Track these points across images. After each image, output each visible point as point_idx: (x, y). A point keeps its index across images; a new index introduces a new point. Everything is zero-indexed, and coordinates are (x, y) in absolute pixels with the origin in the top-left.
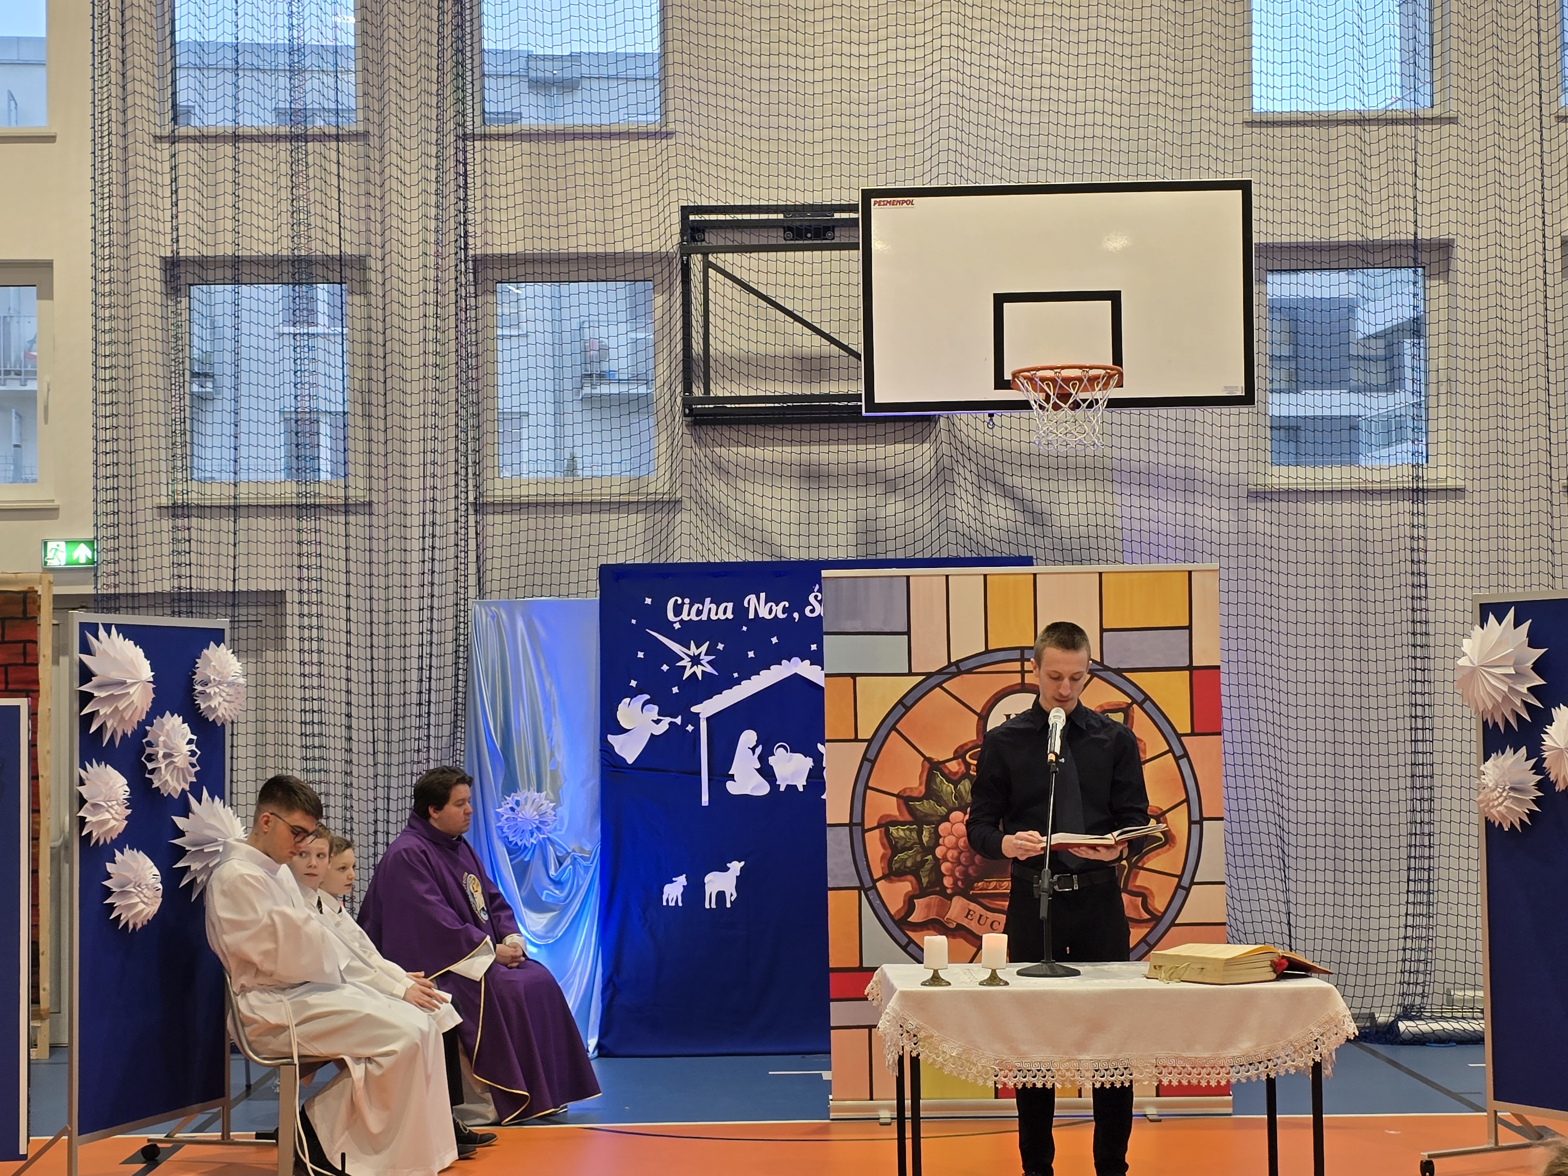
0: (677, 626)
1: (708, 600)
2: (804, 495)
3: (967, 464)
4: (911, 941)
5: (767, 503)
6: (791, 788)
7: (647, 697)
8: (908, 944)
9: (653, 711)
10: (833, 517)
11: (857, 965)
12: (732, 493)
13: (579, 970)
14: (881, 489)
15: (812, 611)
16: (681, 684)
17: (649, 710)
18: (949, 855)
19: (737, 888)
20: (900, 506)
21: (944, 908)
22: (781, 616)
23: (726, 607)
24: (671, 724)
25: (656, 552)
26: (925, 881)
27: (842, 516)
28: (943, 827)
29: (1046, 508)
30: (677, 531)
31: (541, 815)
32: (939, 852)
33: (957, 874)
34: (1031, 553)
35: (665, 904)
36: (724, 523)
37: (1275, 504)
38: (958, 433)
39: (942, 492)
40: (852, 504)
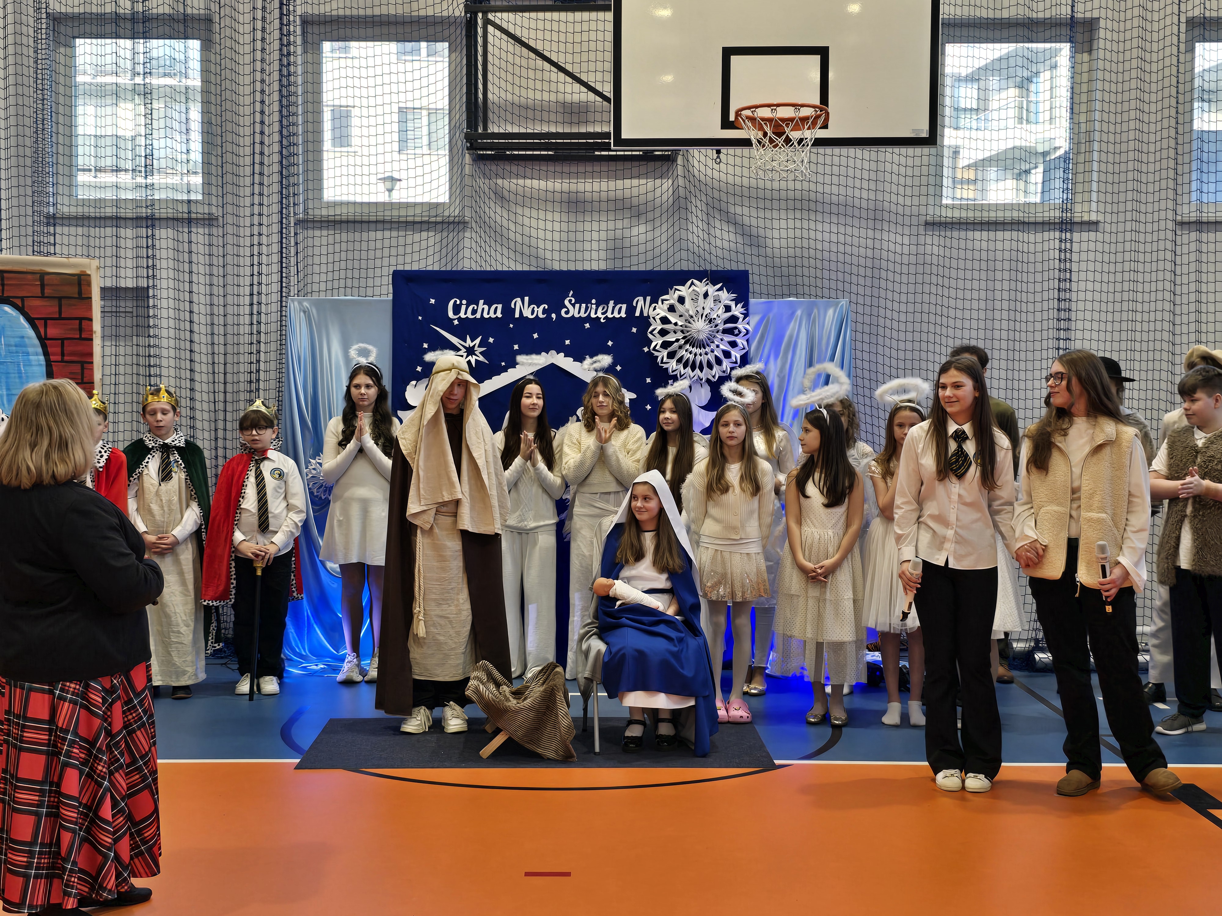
0: (456, 322)
1: (481, 302)
2: (565, 218)
3: (698, 195)
5: (534, 223)
10: (588, 236)
12: (505, 214)
14: (627, 214)
15: (568, 312)
20: (642, 228)
22: (541, 316)
23: (496, 308)
29: (761, 232)
30: (461, 245)
36: (499, 239)
37: (948, 231)
38: (691, 169)
39: (676, 217)
40: (603, 226)
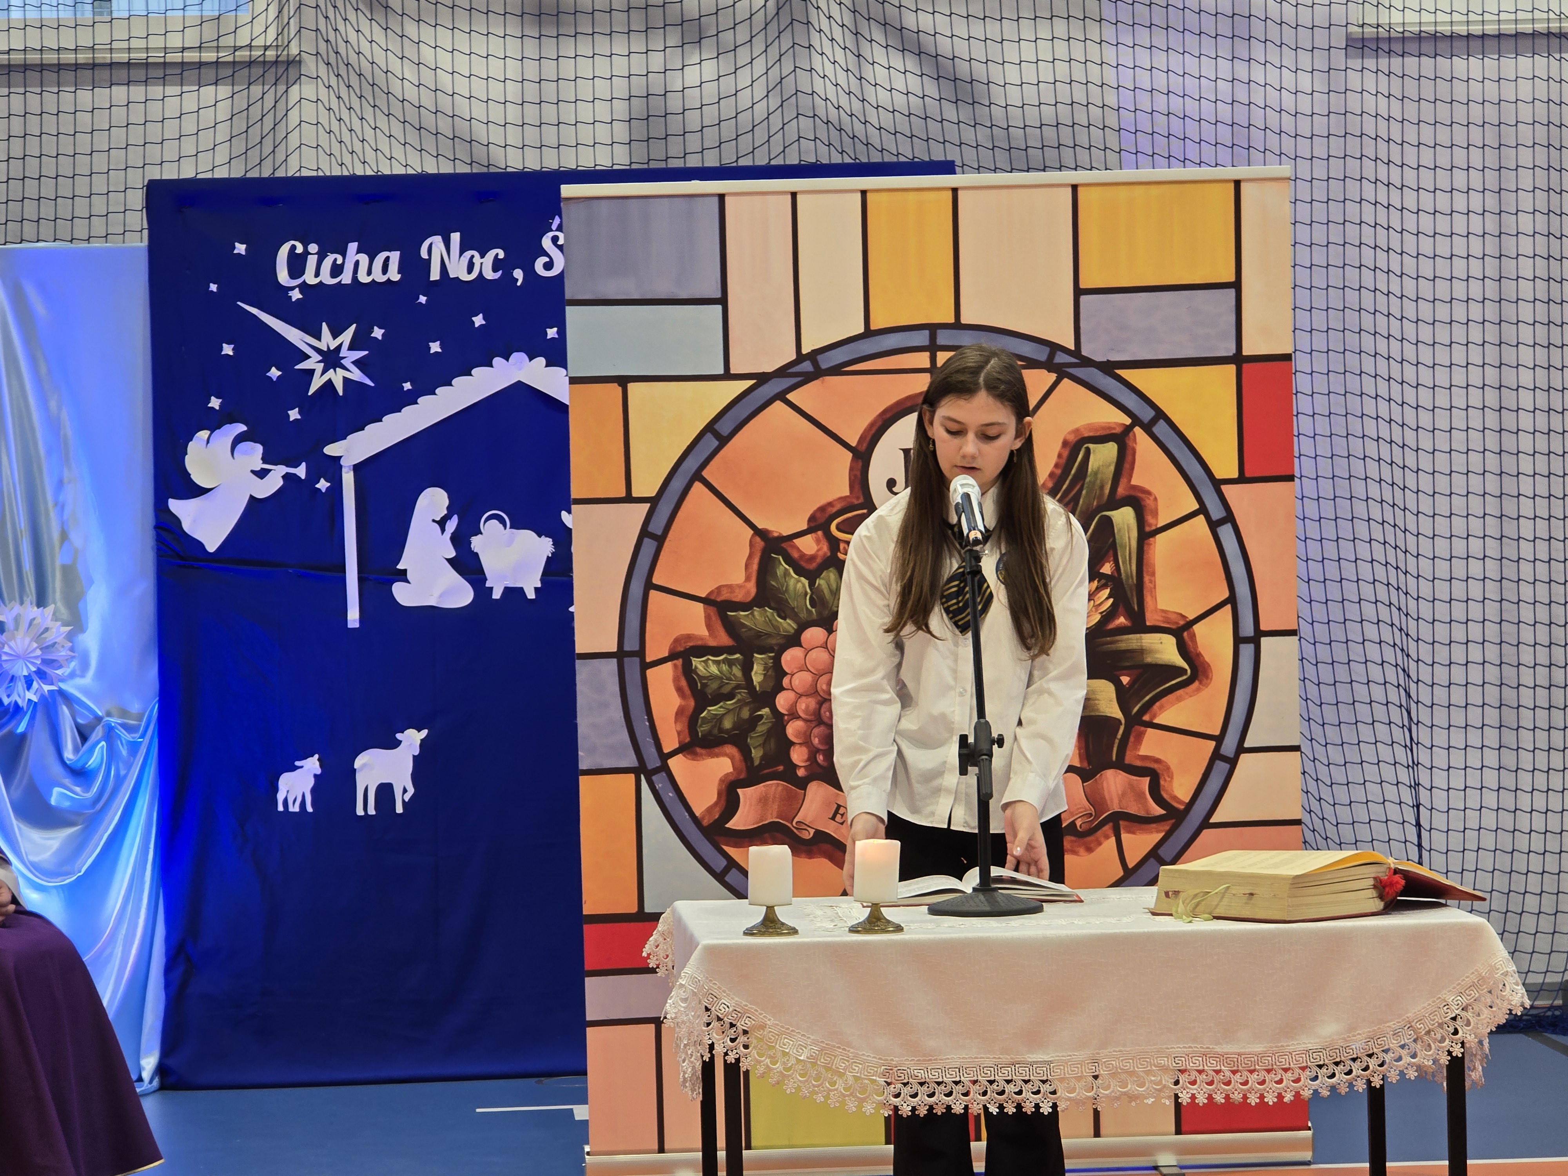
0: (296, 295)
1: (353, 247)
2: (531, 49)
4: (732, 864)
5: (461, 63)
6: (514, 593)
7: (242, 428)
8: (726, 870)
9: (253, 455)
10: (585, 90)
11: (634, 909)
12: (394, 44)
13: (123, 931)
14: (674, 37)
15: (549, 266)
16: (306, 404)
17: (245, 453)
18: (802, 706)
19: (416, 777)
20: (710, 69)
21: (793, 804)
22: (489, 275)
23: (387, 259)
24: (286, 477)
25: (254, 156)
26: (757, 754)
27: (602, 89)
28: (790, 657)
29: (979, 71)
30: (294, 118)
31: (45, 649)
32: (782, 701)
33: (816, 741)
34: (953, 154)
35: (281, 808)
36: (381, 102)
37: (1396, 62)
39: (786, 43)
40: (620, 65)
